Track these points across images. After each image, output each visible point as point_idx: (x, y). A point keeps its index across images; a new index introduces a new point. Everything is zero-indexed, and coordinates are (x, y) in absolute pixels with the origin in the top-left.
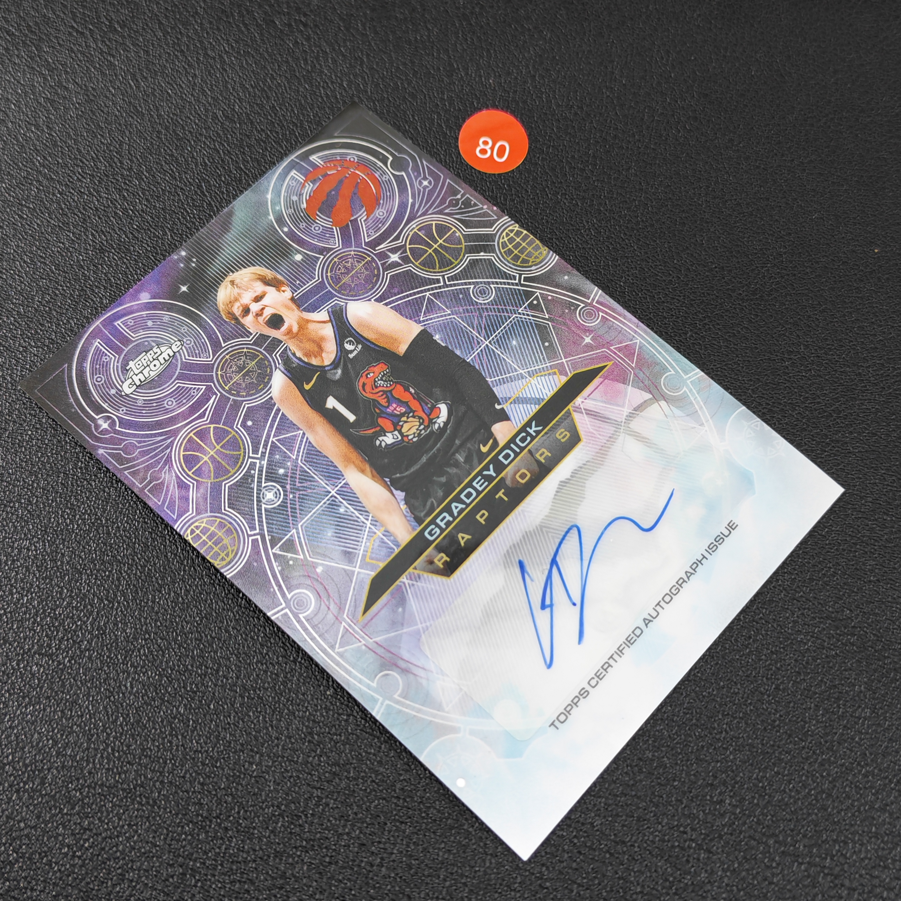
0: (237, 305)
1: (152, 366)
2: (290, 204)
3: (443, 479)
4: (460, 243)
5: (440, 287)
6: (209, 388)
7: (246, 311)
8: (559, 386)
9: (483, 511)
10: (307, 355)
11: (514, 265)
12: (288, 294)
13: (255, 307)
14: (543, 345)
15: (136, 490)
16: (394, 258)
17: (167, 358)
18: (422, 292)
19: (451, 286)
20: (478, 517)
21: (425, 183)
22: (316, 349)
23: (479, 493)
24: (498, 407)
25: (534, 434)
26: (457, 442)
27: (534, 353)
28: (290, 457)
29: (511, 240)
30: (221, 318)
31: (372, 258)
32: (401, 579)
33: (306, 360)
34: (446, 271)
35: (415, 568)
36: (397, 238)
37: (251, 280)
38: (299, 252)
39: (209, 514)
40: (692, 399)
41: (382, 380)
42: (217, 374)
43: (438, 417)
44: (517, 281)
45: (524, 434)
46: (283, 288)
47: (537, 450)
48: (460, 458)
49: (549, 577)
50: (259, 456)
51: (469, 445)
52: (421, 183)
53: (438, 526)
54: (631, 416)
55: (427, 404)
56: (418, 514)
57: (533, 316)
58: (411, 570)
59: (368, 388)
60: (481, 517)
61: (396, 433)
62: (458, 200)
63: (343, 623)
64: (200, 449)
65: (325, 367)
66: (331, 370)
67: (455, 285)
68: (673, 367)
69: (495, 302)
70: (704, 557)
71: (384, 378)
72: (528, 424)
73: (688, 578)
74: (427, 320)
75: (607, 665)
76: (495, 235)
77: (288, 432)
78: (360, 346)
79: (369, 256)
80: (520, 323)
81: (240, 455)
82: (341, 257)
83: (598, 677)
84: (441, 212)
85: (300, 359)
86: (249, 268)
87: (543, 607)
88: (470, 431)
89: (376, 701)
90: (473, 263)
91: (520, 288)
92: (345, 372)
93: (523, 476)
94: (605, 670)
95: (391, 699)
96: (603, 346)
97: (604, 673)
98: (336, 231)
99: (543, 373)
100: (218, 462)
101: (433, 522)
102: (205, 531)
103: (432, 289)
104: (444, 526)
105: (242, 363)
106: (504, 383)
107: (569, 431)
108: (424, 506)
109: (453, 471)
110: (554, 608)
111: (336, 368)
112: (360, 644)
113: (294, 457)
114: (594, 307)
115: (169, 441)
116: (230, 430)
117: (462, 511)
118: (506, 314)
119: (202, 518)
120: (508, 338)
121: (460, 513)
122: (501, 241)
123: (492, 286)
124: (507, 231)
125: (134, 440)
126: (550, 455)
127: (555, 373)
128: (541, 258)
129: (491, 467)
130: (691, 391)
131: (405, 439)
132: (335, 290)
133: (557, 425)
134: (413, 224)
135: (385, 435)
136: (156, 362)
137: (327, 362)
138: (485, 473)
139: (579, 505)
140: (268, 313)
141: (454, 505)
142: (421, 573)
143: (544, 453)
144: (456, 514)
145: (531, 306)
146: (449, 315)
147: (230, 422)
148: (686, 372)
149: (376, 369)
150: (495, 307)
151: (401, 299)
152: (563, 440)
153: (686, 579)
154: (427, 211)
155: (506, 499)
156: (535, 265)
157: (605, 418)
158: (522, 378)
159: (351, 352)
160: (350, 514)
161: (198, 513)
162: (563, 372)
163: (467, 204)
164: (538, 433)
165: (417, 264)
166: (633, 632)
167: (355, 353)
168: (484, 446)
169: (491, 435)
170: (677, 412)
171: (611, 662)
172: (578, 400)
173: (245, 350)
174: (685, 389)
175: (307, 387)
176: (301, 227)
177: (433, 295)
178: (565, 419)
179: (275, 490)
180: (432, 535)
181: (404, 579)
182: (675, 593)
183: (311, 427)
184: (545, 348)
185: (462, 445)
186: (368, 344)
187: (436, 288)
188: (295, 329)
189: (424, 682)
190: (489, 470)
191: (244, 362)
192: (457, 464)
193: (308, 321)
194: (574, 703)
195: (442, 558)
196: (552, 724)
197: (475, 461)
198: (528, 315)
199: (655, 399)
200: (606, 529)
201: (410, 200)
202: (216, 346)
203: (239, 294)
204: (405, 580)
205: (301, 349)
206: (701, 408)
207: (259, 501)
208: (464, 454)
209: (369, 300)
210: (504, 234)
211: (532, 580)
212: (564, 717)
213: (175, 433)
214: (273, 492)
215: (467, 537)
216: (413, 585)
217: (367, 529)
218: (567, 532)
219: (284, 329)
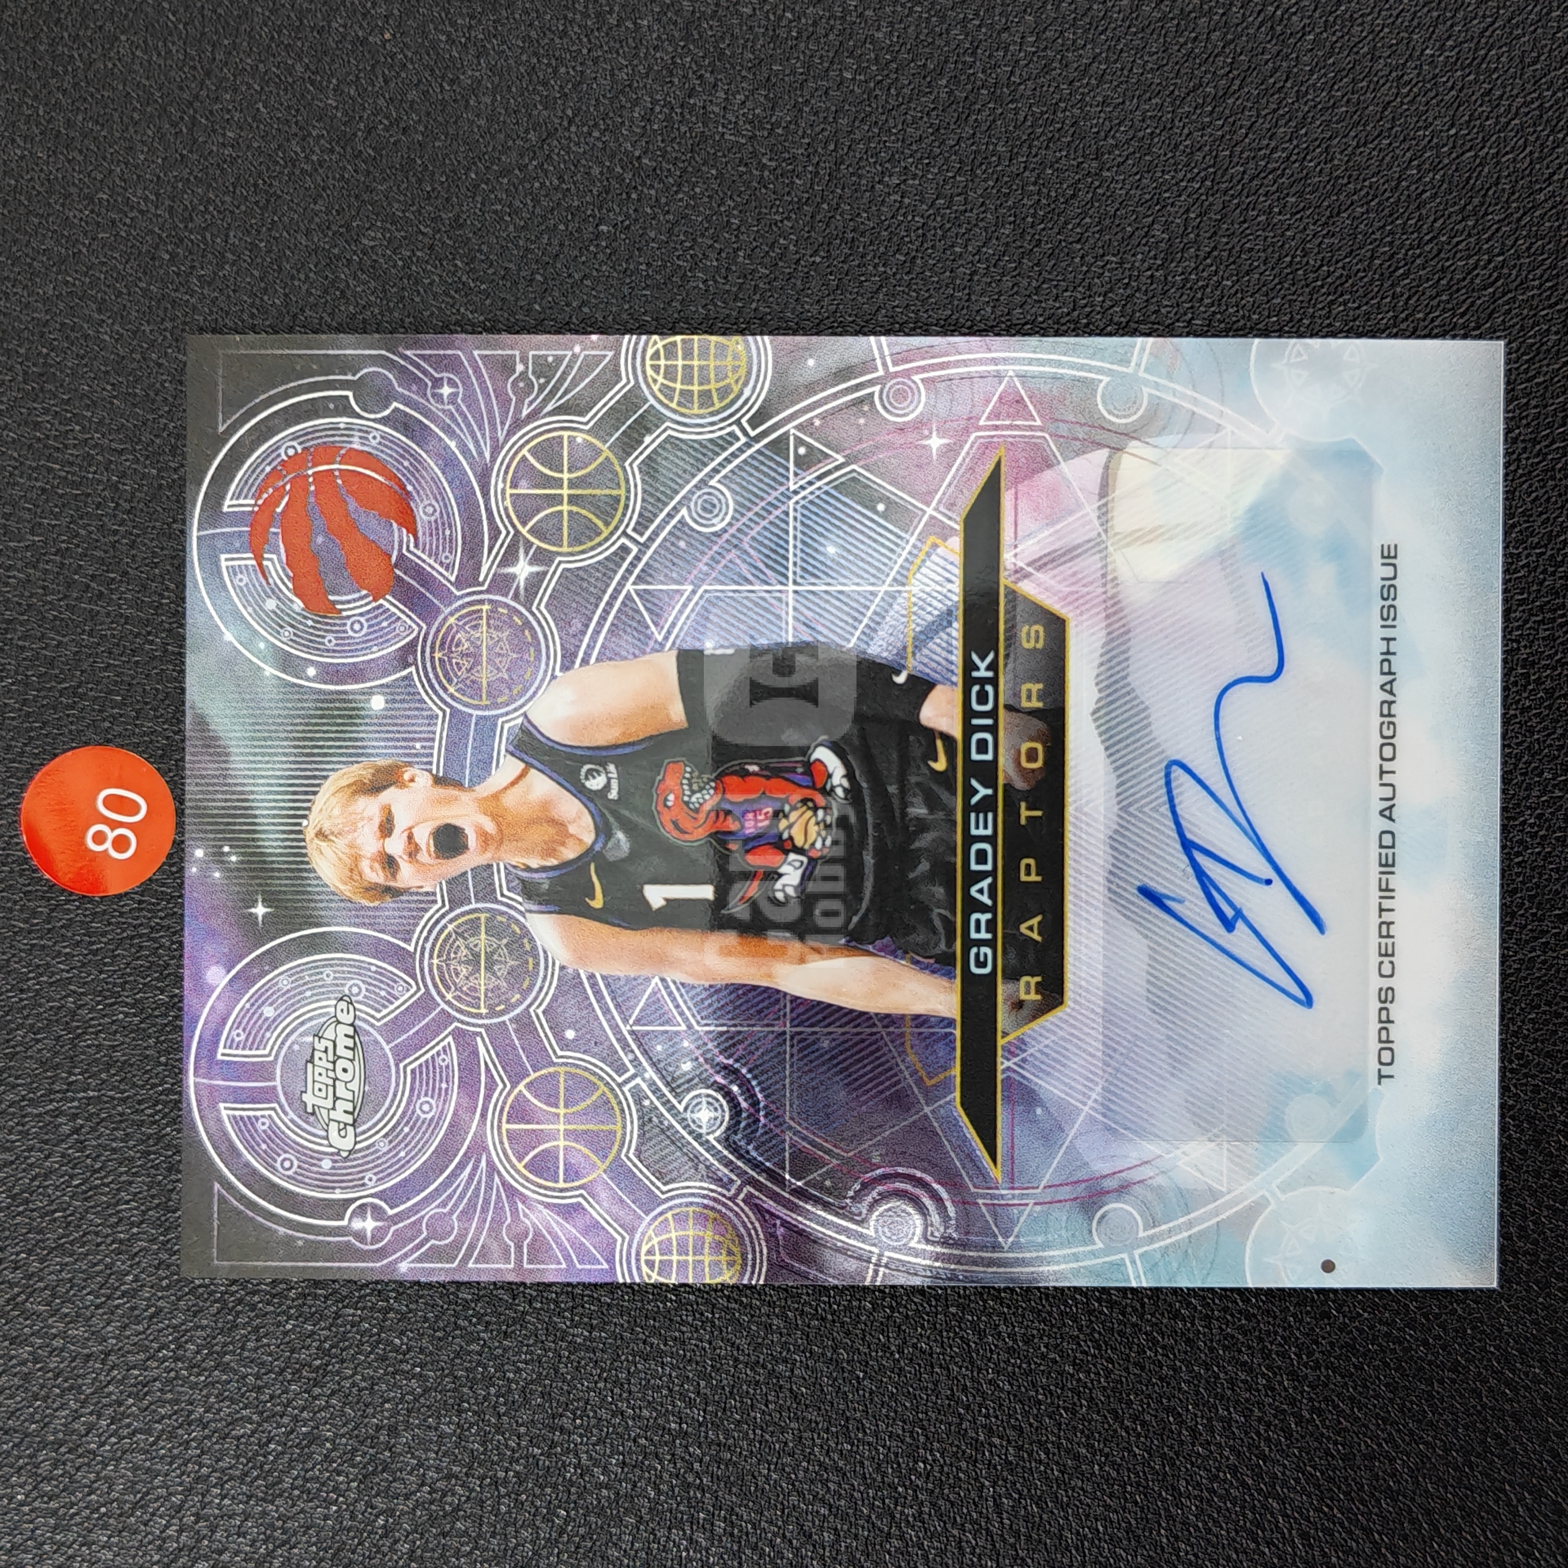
0: (365, 865)
1: (340, 1074)
2: (277, 621)
3: (924, 866)
4: (599, 452)
5: (638, 558)
6: (458, 1035)
7: (389, 863)
8: (958, 559)
9: (1025, 862)
10: (550, 852)
11: (712, 414)
12: (423, 780)
13: (396, 846)
14: (876, 512)
15: (511, 1278)
16: (523, 570)
17: (350, 1043)
18: (617, 591)
19: (651, 539)
20: (1024, 878)
21: (446, 391)
22: (551, 831)
23: (991, 840)
24: (900, 679)
25: (990, 674)
26: (892, 789)
27: (875, 541)
28: (677, 1033)
29: (670, 373)
30: (362, 908)
31: (491, 601)
32: (1000, 1068)
33: (555, 862)
34: (621, 521)
35: (1005, 1034)
36: (495, 533)
37: (345, 806)
38: (370, 692)
39: (648, 1219)
40: (1170, 398)
41: (693, 792)
42: (448, 1003)
43: (830, 776)
44: (743, 440)
45: (976, 688)
46: (406, 776)
47: (1017, 695)
48: (919, 810)
49: (1201, 874)
50: (632, 1071)
51: (913, 779)
52: (439, 398)
53: (980, 943)
54: (1104, 513)
55: (793, 770)
56: (937, 951)
57: (819, 478)
58: (1001, 1042)
59: (687, 824)
60: (1028, 873)
61: (792, 856)
62: (524, 374)
63: (980, 1201)
64: (539, 1137)
65: (592, 848)
66: (605, 844)
67: (656, 533)
68: (1100, 371)
69: (741, 508)
70: (1388, 640)
71: (695, 787)
72: (969, 666)
73: (1391, 693)
74: (669, 632)
75: (1384, 927)
76: (637, 385)
77: (638, 997)
78: (611, 767)
79: (481, 602)
80: (810, 508)
81: (604, 1094)
82: (442, 644)
83: (1386, 955)
84: (518, 424)
85: (544, 869)
86: (322, 790)
87: (1229, 925)
88: (895, 756)
89: (1121, 1264)
90: (650, 467)
91: (757, 446)
92: (629, 828)
93: (1032, 755)
94: (1389, 936)
95: (1139, 1243)
96: (967, 431)
97: (1389, 941)
98: (389, 603)
99: (918, 561)
100: (585, 1132)
101: (968, 944)
102: (665, 1248)
103: (629, 571)
104: (989, 936)
105: (465, 952)
106: (875, 630)
107: (1036, 623)
108: (934, 931)
109: (925, 841)
110: (1245, 912)
111: (609, 835)
112: (1028, 1209)
113: (683, 1027)
114: (896, 375)
115: (483, 1164)
116: (551, 1070)
117: (993, 888)
118: (777, 513)
119: (643, 1234)
120: (816, 550)
121: (993, 895)
122: (656, 388)
123: (713, 482)
124: (648, 362)
125: (431, 1210)
126: (1040, 686)
127: (935, 546)
128: (743, 363)
129: (974, 783)
130: (1157, 386)
131: (813, 854)
132: (486, 708)
133: (1011, 629)
134: (497, 483)
135: (780, 875)
136: (341, 1064)
137: (589, 838)
138: (974, 800)
139: (1149, 724)
140: (423, 836)
141: (973, 891)
142: (1019, 1033)
143: (1029, 691)
144: (989, 902)
145: (803, 463)
146: (694, 592)
147: (540, 1058)
148: (1125, 362)
149: (670, 782)
150: (750, 515)
151: (597, 632)
152: (1040, 645)
153: (1389, 698)
154: (494, 439)
155: (1038, 813)
156: (746, 384)
157: (1070, 551)
158: (894, 598)
159: (607, 787)
160: (842, 1039)
161: (632, 1231)
162: (945, 533)
163: (544, 369)
164: (993, 666)
165: (565, 549)
166: (1381, 846)
167: (615, 785)
168: (936, 760)
169: (930, 734)
170: (1165, 440)
171: (1386, 917)
172: (1008, 558)
173: (451, 927)
174: (1146, 390)
175: (598, 903)
176: (330, 646)
177: (640, 579)
178: (1014, 608)
179: (704, 1100)
180: (983, 965)
181: (1002, 1064)
182: (1390, 733)
183: (661, 960)
184: (884, 516)
185: (903, 791)
186: (620, 751)
187: (633, 565)
188: (490, 826)
189: (1160, 1180)
190: (977, 792)
191: (467, 947)
192: (922, 826)
193: (496, 796)
194: (1386, 1022)
195: (1028, 984)
196: (1381, 1077)
197: (945, 796)
198: (810, 483)
199: (1117, 450)
200: (1217, 727)
201: (452, 445)
202: (402, 958)
203: (351, 846)
204: (1007, 1064)
205: (528, 852)
206: (1195, 401)
207: (697, 1138)
208: (918, 800)
209: (554, 677)
210: (650, 372)
211: (1180, 901)
212: (1389, 1053)
213: (479, 1147)
214: (704, 1105)
215: (1035, 921)
216: (1024, 1060)
217: (887, 1039)
218: (1168, 783)
219: (472, 841)
